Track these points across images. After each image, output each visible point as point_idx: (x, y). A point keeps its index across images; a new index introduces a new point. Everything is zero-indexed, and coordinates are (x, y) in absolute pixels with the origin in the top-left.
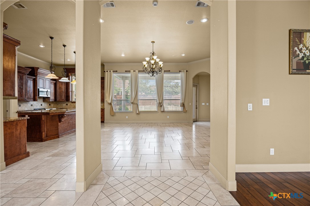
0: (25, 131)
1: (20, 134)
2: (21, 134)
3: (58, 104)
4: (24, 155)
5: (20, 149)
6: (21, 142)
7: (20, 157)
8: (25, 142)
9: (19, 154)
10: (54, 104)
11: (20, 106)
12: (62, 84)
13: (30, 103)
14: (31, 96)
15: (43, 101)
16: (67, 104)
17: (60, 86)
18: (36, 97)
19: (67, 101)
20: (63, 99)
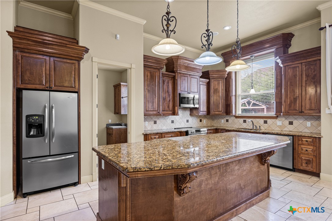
3: (213, 120)
10: (208, 119)
11: (155, 122)
12: (218, 84)
13: (169, 118)
14: (168, 107)
15: (190, 115)
16: (227, 121)
17: (216, 88)
18: (176, 108)
19: (227, 115)
20: (221, 110)
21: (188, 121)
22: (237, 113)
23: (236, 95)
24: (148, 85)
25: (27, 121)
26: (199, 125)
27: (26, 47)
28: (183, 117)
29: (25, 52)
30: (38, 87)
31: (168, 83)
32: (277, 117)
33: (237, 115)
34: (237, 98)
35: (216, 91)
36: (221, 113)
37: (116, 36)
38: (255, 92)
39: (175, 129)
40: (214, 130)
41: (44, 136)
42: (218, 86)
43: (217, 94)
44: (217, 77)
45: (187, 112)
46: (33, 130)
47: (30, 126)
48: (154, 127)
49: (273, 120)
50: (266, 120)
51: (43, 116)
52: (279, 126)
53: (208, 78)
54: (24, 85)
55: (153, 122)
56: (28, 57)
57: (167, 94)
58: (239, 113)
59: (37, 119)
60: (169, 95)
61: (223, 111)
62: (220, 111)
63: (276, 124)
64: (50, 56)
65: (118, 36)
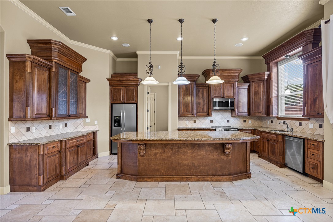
0: (37, 159)
1: (30, 162)
2: (32, 161)
4: (35, 188)
5: (31, 179)
6: (32, 171)
7: (30, 188)
8: (36, 172)
9: (29, 185)
10: (254, 120)
11: (195, 122)
12: (259, 86)
13: (208, 119)
14: (203, 110)
15: (231, 116)
16: (272, 122)
17: (256, 90)
18: (210, 110)
19: (268, 116)
20: (261, 111)
21: (228, 121)
22: (280, 114)
23: (278, 96)
24: (183, 95)
25: (114, 119)
26: (242, 125)
27: (114, 84)
28: (223, 118)
29: (114, 86)
30: (119, 102)
31: (203, 91)
32: (309, 119)
33: (279, 116)
34: (279, 99)
35: (257, 93)
36: (261, 114)
37: (158, 66)
38: (290, 93)
39: (212, 127)
40: (252, 130)
41: (120, 126)
42: (258, 88)
43: (257, 96)
44: (257, 80)
45: (227, 113)
46: (116, 123)
47: (115, 122)
48: (194, 125)
49: (307, 122)
50: (300, 122)
51: (120, 117)
52: (311, 129)
53: (249, 82)
54: (114, 102)
55: (193, 121)
56: (115, 88)
57: (202, 100)
58: (282, 113)
59: (118, 118)
60: (204, 101)
61: (263, 113)
62: (260, 113)
63: (308, 127)
64: (124, 86)
65: (159, 67)
